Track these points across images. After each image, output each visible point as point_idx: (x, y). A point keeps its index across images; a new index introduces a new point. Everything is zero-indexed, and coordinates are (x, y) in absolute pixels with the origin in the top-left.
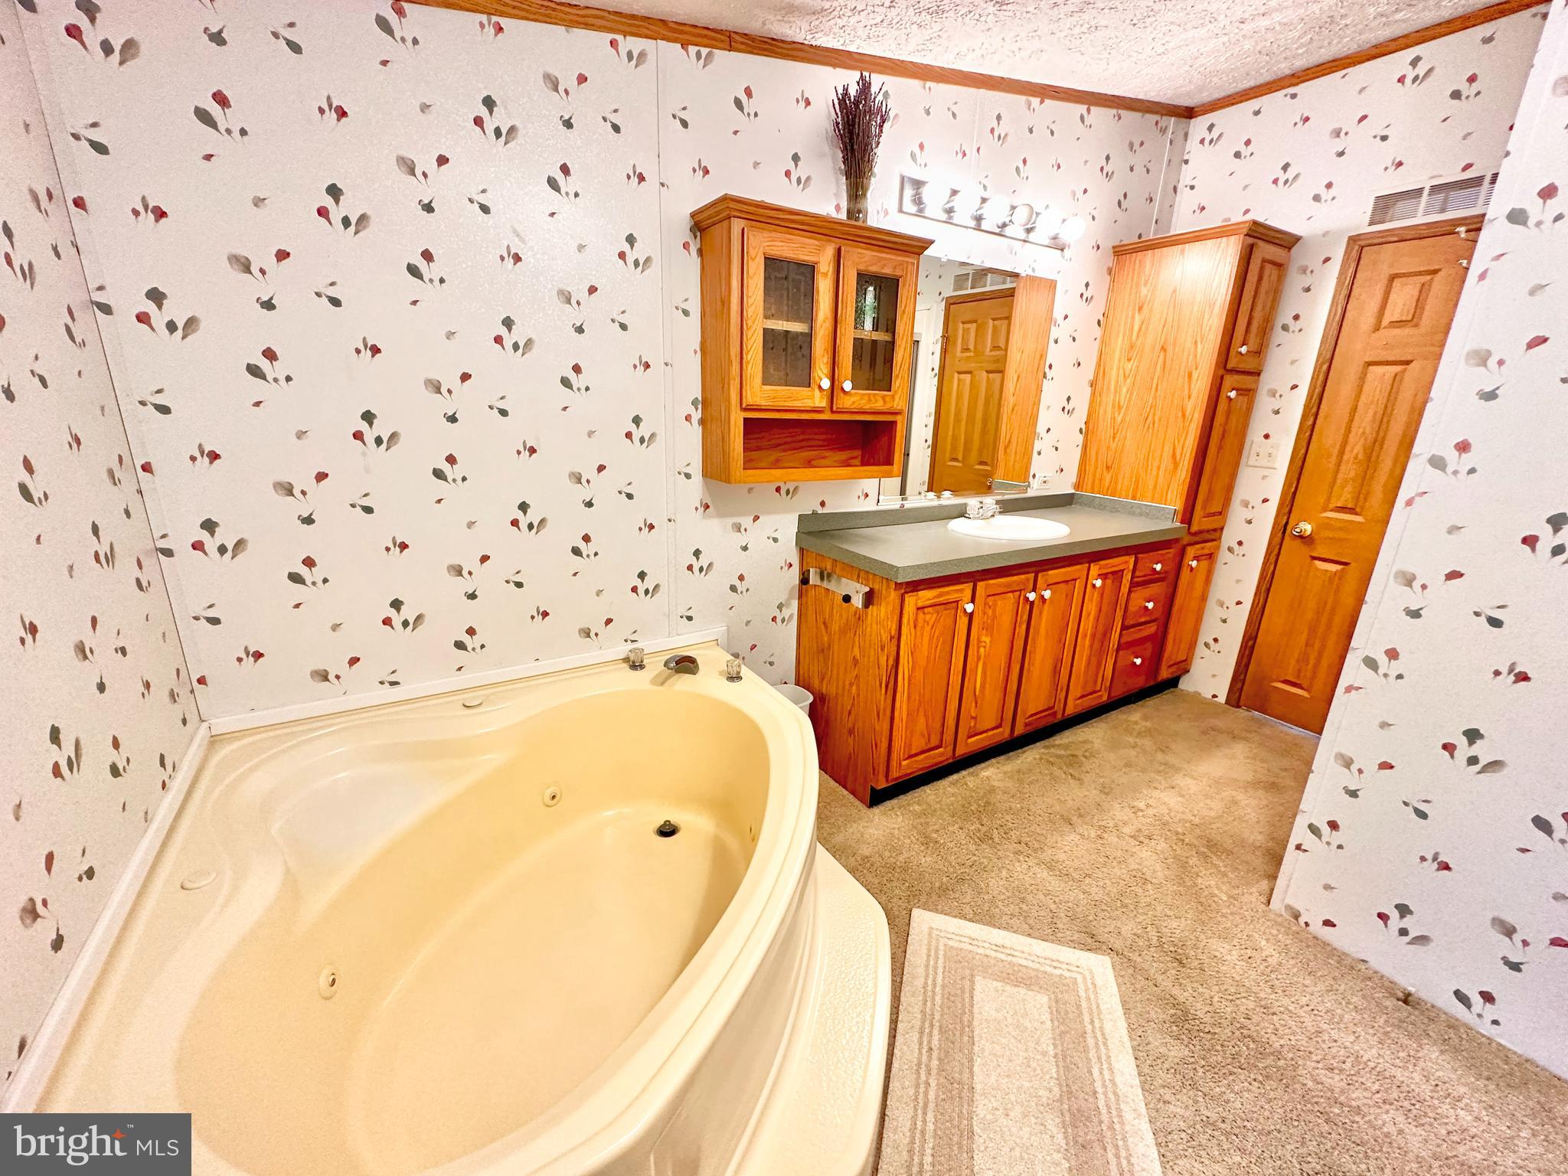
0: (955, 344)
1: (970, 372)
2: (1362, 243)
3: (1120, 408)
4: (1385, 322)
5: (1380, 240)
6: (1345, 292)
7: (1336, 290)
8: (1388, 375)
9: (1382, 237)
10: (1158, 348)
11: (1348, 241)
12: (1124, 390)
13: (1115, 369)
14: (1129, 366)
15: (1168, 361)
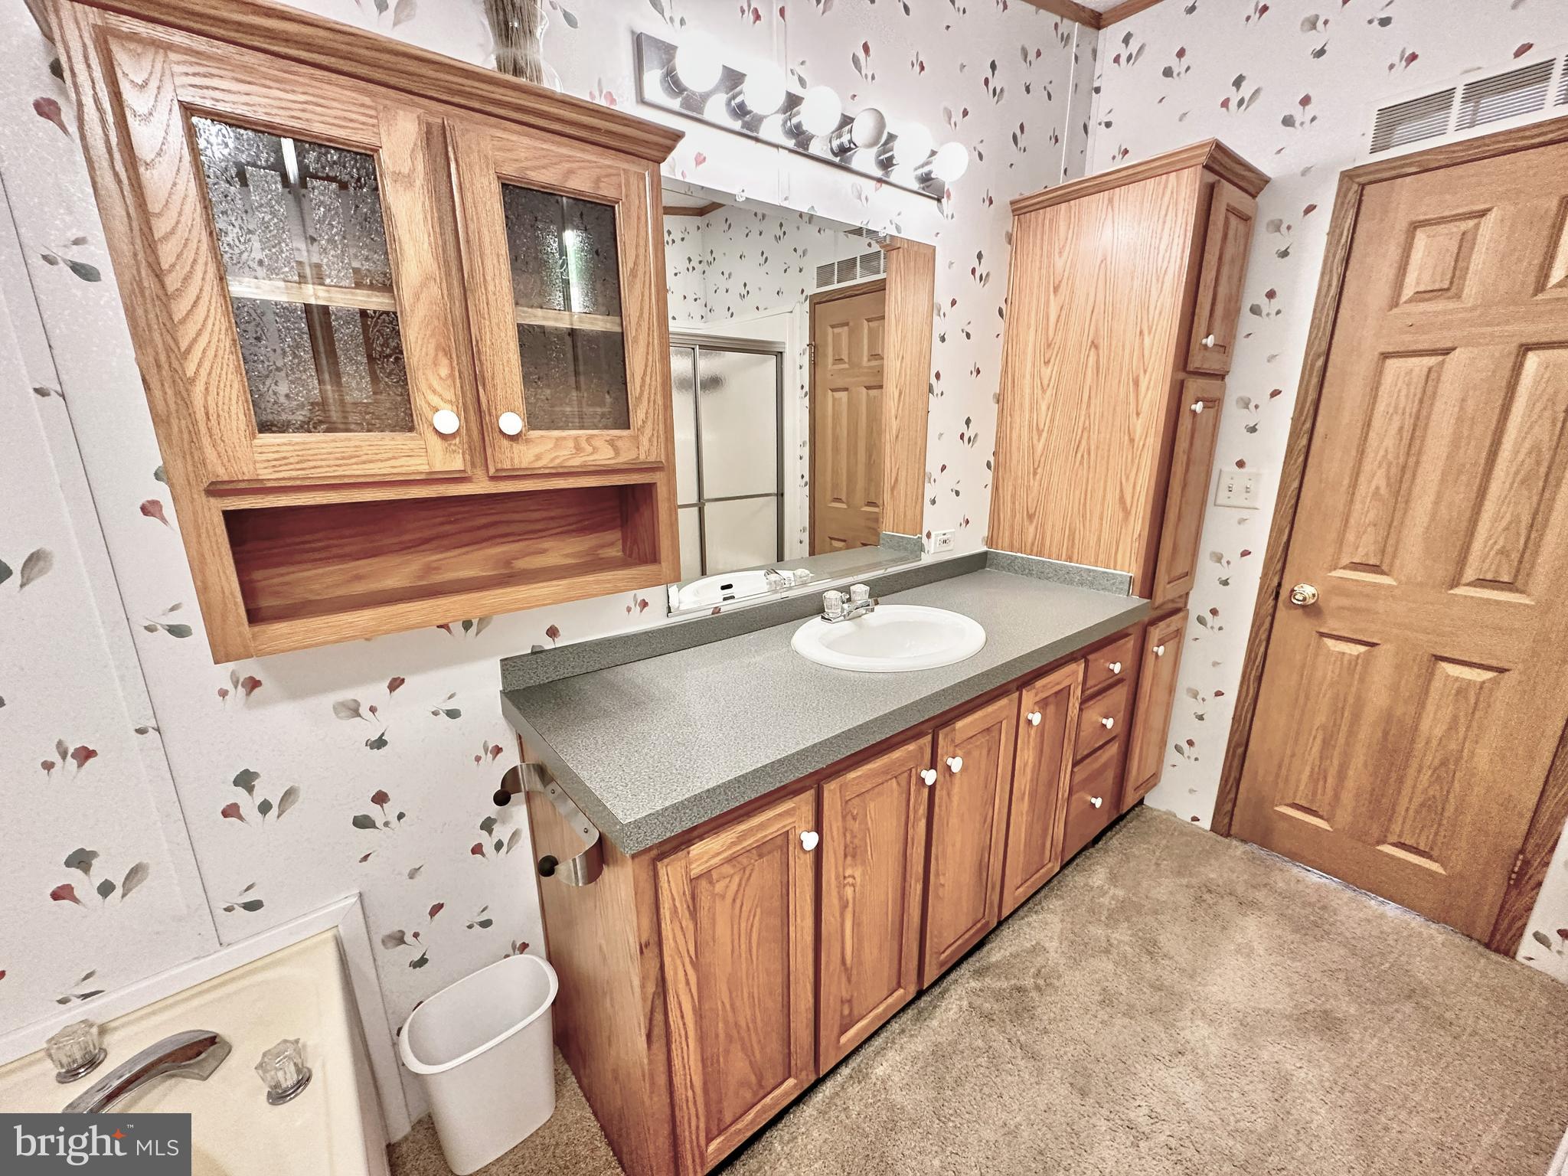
0: (825, 355)
1: (846, 389)
2: (1362, 180)
3: (1040, 432)
4: (1408, 292)
5: (1394, 173)
6: (1341, 254)
7: (1328, 251)
8: (1417, 369)
9: (1394, 168)
10: (1086, 344)
11: (1341, 180)
12: (1044, 408)
13: (1028, 376)
14: (1046, 372)
15: (1103, 361)
